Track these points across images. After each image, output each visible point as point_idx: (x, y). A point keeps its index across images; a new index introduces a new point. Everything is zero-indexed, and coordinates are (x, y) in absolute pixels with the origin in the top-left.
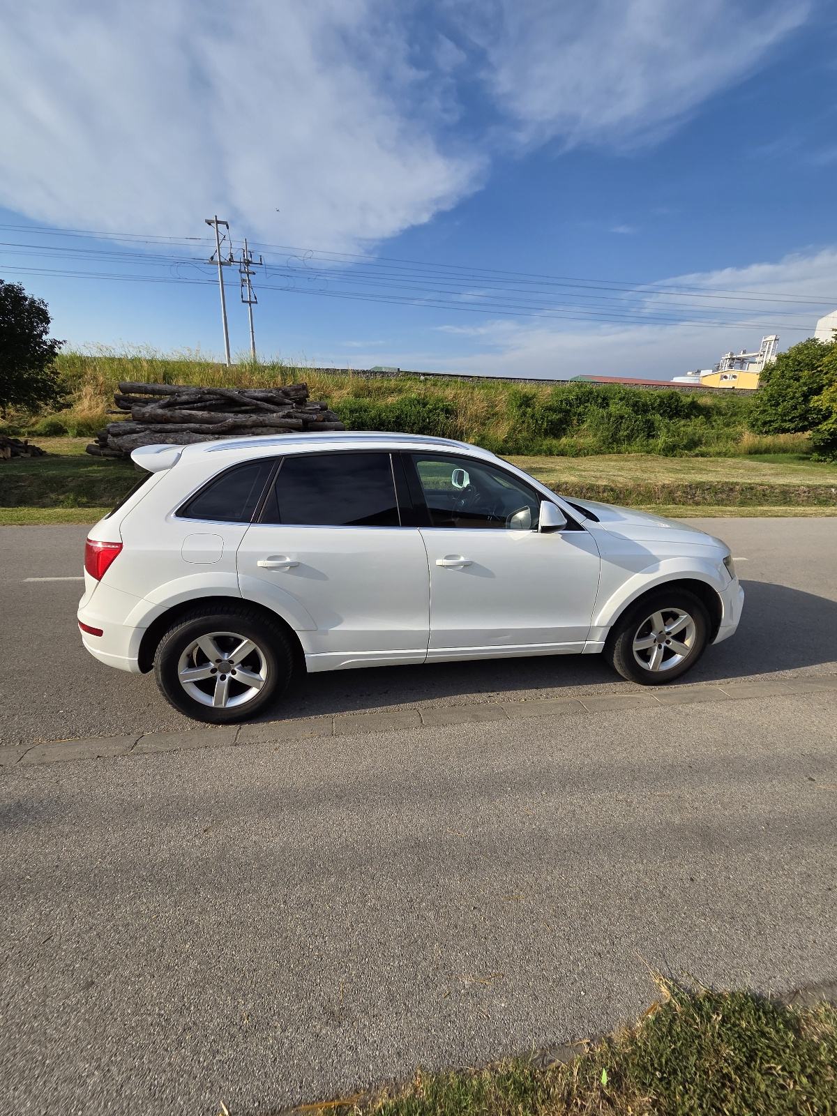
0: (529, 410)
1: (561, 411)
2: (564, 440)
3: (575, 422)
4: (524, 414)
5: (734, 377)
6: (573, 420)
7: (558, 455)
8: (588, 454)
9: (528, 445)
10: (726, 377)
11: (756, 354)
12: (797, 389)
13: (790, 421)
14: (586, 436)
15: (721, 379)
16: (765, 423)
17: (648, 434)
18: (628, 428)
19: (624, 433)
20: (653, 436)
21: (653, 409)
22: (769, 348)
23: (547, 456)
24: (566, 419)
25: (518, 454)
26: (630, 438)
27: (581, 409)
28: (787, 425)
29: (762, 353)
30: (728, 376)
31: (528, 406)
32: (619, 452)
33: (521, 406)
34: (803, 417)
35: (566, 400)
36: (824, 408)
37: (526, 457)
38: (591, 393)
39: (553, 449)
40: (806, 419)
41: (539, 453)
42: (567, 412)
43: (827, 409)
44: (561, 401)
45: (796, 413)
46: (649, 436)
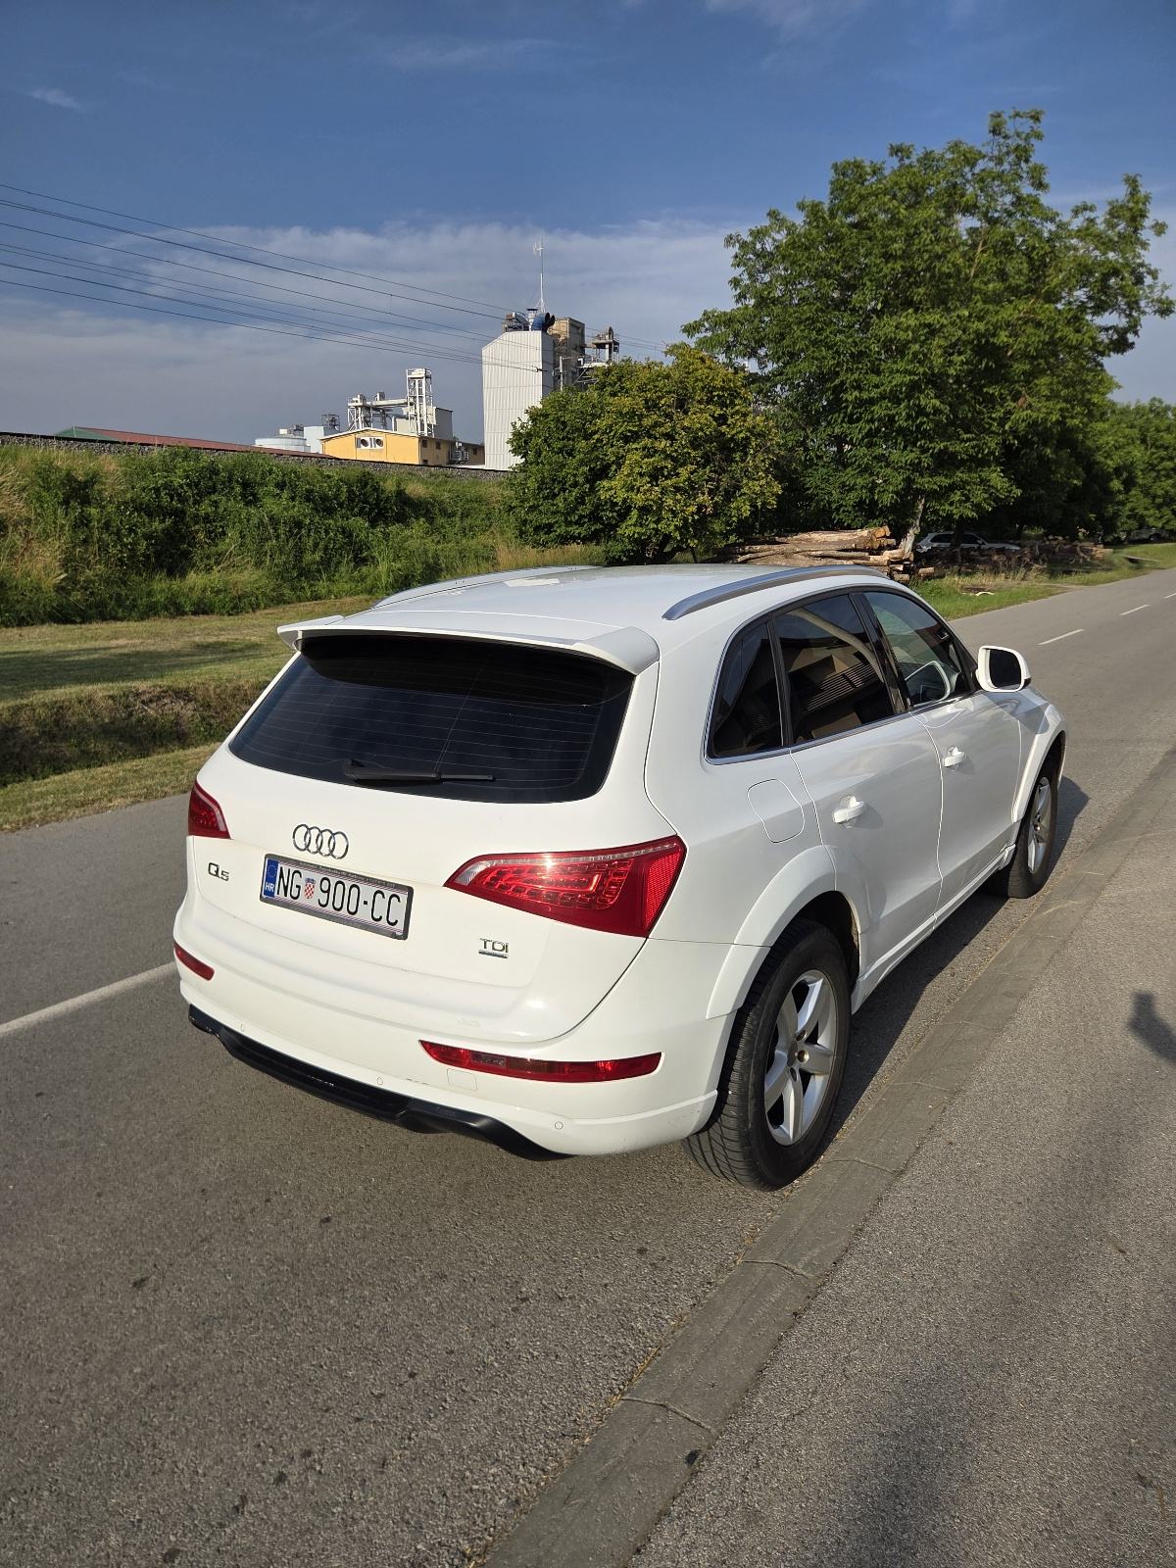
0: (93, 511)
1: (160, 512)
2: (194, 579)
3: (201, 536)
4: (83, 522)
5: (379, 442)
6: (197, 532)
7: (195, 613)
8: (258, 606)
9: (119, 595)
10: (364, 443)
11: (402, 401)
12: (575, 469)
13: (576, 523)
14: (241, 568)
15: (357, 446)
16: (537, 529)
17: (355, 557)
18: (316, 545)
19: (311, 557)
20: (364, 561)
21: (341, 505)
22: (420, 391)
23: (172, 616)
24: (178, 531)
25: (104, 617)
26: (326, 563)
27: (205, 508)
28: (575, 530)
29: (412, 400)
30: (367, 439)
31: (86, 501)
32: (316, 597)
33: (66, 502)
34: (594, 517)
35: (166, 486)
36: (619, 500)
37: (124, 624)
38: (215, 472)
39: (182, 600)
40: (599, 519)
41: (150, 611)
42: (179, 514)
43: (625, 500)
44: (157, 490)
45: (585, 510)
46: (360, 561)
